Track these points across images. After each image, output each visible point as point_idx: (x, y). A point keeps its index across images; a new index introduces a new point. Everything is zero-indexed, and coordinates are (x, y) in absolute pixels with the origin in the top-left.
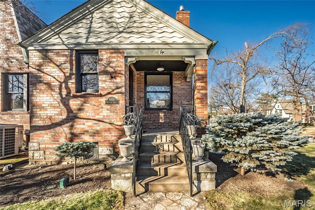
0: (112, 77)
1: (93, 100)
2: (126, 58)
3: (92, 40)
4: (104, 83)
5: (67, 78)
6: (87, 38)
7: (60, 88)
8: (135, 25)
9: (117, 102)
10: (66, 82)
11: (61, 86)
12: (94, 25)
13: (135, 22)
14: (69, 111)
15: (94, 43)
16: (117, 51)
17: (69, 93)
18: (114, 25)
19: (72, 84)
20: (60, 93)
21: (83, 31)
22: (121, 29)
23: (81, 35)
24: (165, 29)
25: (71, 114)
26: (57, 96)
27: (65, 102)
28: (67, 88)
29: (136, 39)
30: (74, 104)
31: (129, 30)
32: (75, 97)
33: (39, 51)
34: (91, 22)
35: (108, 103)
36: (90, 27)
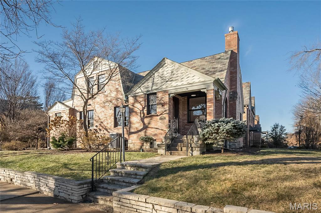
0: (163, 106)
1: (155, 118)
2: (169, 95)
3: (154, 88)
4: (159, 109)
5: (144, 108)
6: (152, 87)
7: (141, 114)
8: (174, 76)
9: (165, 118)
10: (143, 110)
11: (141, 112)
12: (155, 80)
13: (174, 74)
14: (144, 124)
15: (155, 89)
16: (165, 92)
17: (144, 115)
18: (164, 78)
19: (145, 112)
20: (141, 116)
21: (150, 84)
22: (167, 80)
23: (149, 86)
24: (189, 75)
25: (145, 126)
26: (139, 118)
27: (142, 120)
28: (143, 113)
29: (174, 84)
30: (146, 121)
31: (171, 80)
32: (147, 117)
33: (132, 97)
34: (154, 79)
35: (161, 119)
36: (153, 81)
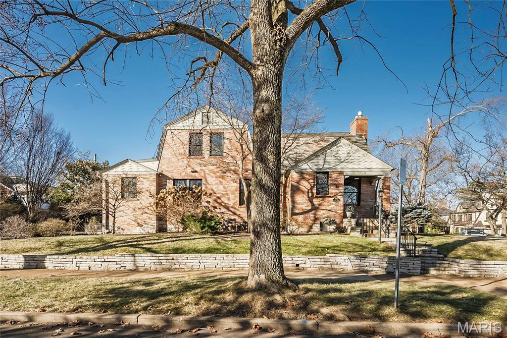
0: (336, 187)
1: (327, 199)
2: (344, 176)
3: (325, 166)
4: (332, 190)
5: (312, 188)
6: (324, 165)
7: (308, 193)
8: (351, 158)
9: (339, 200)
10: (311, 189)
11: (308, 191)
12: (327, 158)
13: (350, 156)
14: (313, 204)
15: (327, 168)
16: (341, 173)
17: (313, 195)
18: (339, 158)
19: (314, 191)
20: (308, 196)
22: (342, 160)
24: (367, 160)
25: (313, 207)
26: (306, 197)
27: (310, 200)
28: (312, 192)
29: (350, 166)
30: (316, 202)
31: (346, 161)
32: (316, 197)
33: (297, 172)
34: (326, 156)
35: (334, 200)
36: (325, 159)
